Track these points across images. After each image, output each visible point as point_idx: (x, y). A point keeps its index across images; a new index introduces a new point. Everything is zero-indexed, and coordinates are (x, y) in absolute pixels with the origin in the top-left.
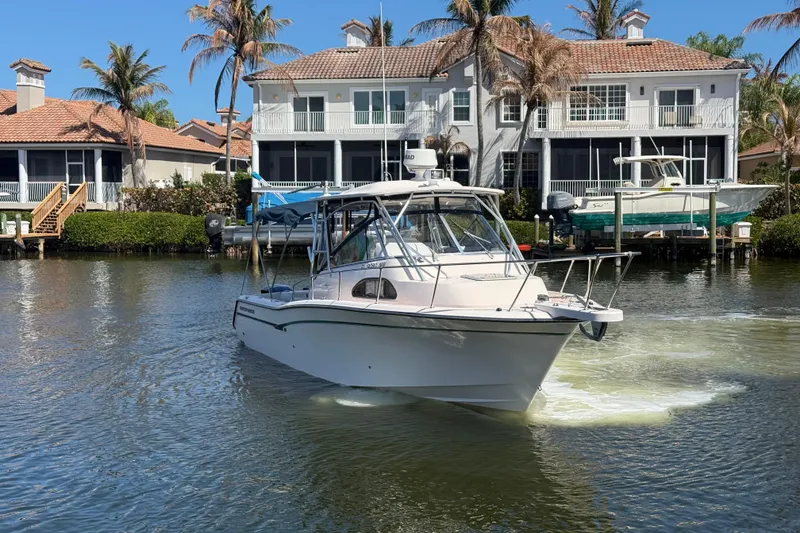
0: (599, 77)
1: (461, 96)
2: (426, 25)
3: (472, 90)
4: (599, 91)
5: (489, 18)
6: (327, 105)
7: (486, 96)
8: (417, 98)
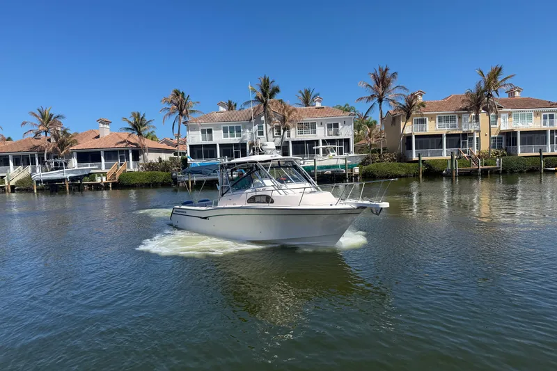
0: (307, 119)
1: (260, 127)
2: (248, 103)
3: (264, 125)
4: (307, 124)
5: (269, 100)
6: (213, 131)
7: (269, 127)
8: (245, 128)
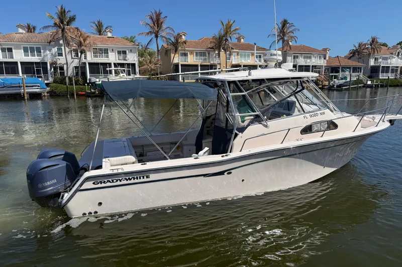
0: (100, 46)
1: (60, 49)
2: (46, 27)
3: (63, 48)
4: (101, 50)
5: (66, 27)
6: (13, 50)
7: (67, 50)
8: (45, 49)
